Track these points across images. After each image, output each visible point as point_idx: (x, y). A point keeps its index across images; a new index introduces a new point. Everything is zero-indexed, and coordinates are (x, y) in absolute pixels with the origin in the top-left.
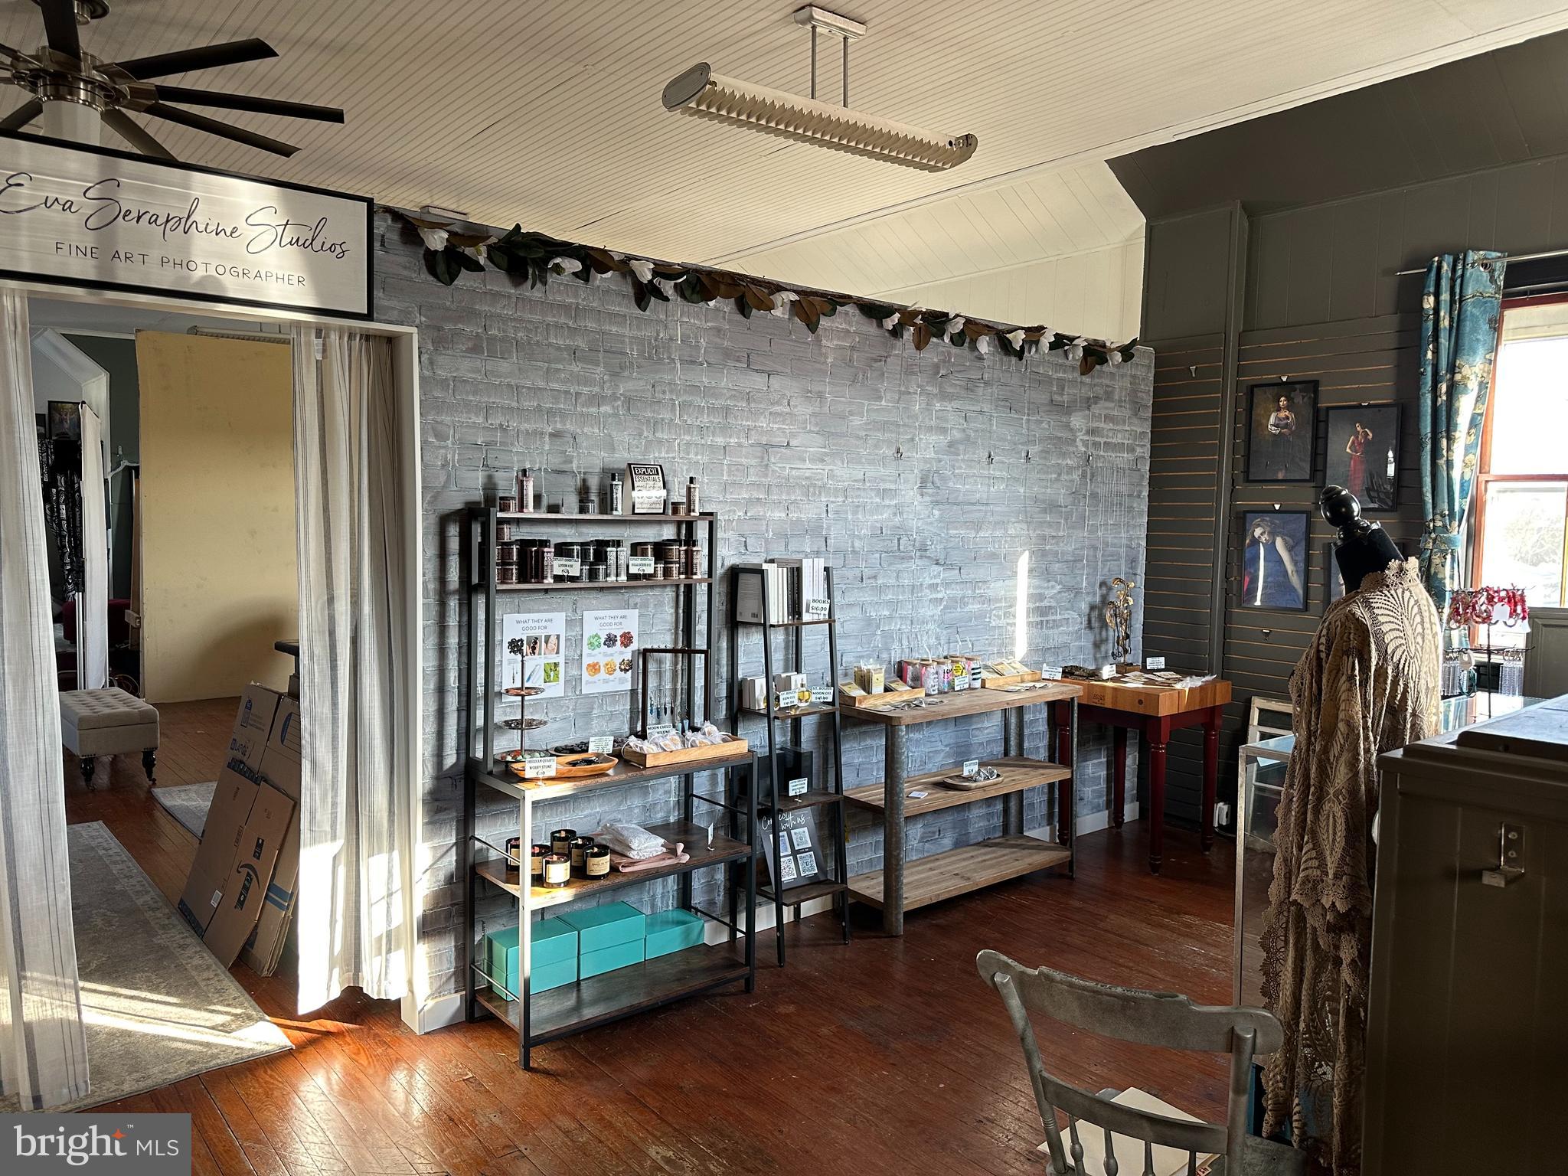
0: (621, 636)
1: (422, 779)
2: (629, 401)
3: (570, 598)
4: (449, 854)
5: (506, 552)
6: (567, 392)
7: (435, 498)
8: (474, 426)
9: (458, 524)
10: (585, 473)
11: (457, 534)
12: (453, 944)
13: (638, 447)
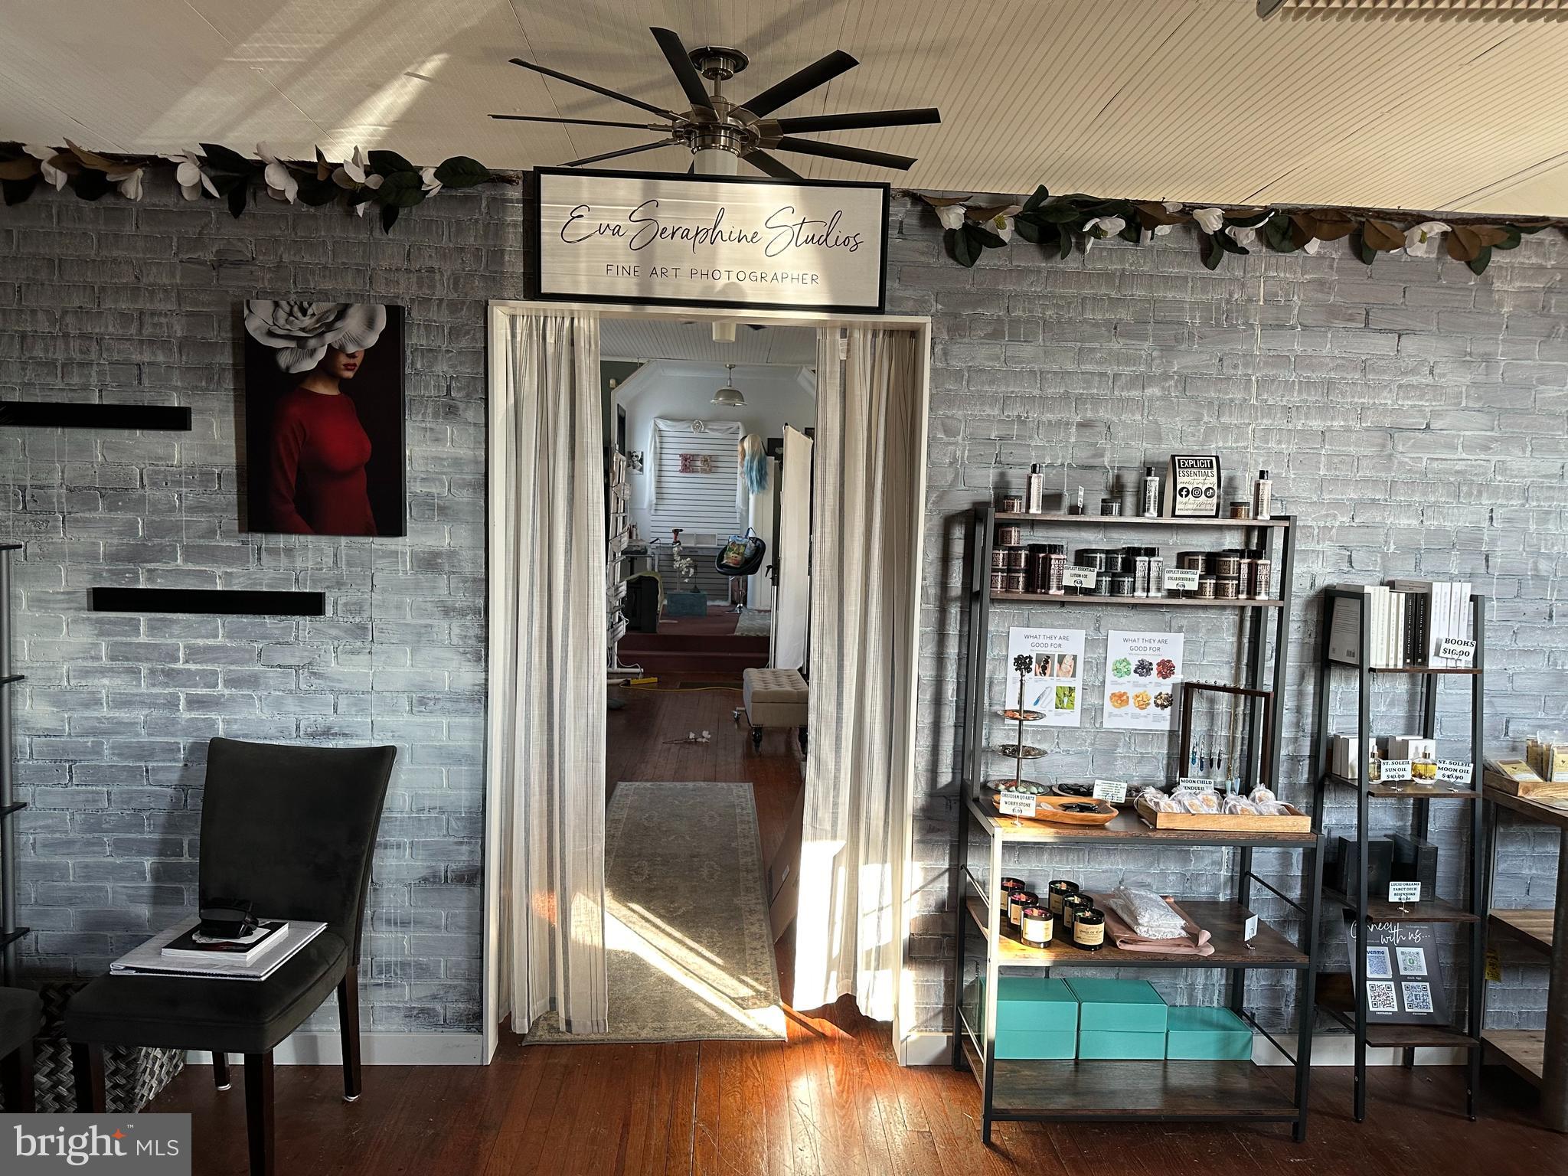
0: (1158, 665)
1: (914, 795)
2: (1184, 381)
3: (1091, 613)
4: (941, 879)
5: (1013, 557)
6: (1102, 375)
7: (941, 498)
8: (989, 419)
9: (963, 526)
10: (1119, 468)
11: (962, 536)
12: (942, 978)
13: (1194, 436)
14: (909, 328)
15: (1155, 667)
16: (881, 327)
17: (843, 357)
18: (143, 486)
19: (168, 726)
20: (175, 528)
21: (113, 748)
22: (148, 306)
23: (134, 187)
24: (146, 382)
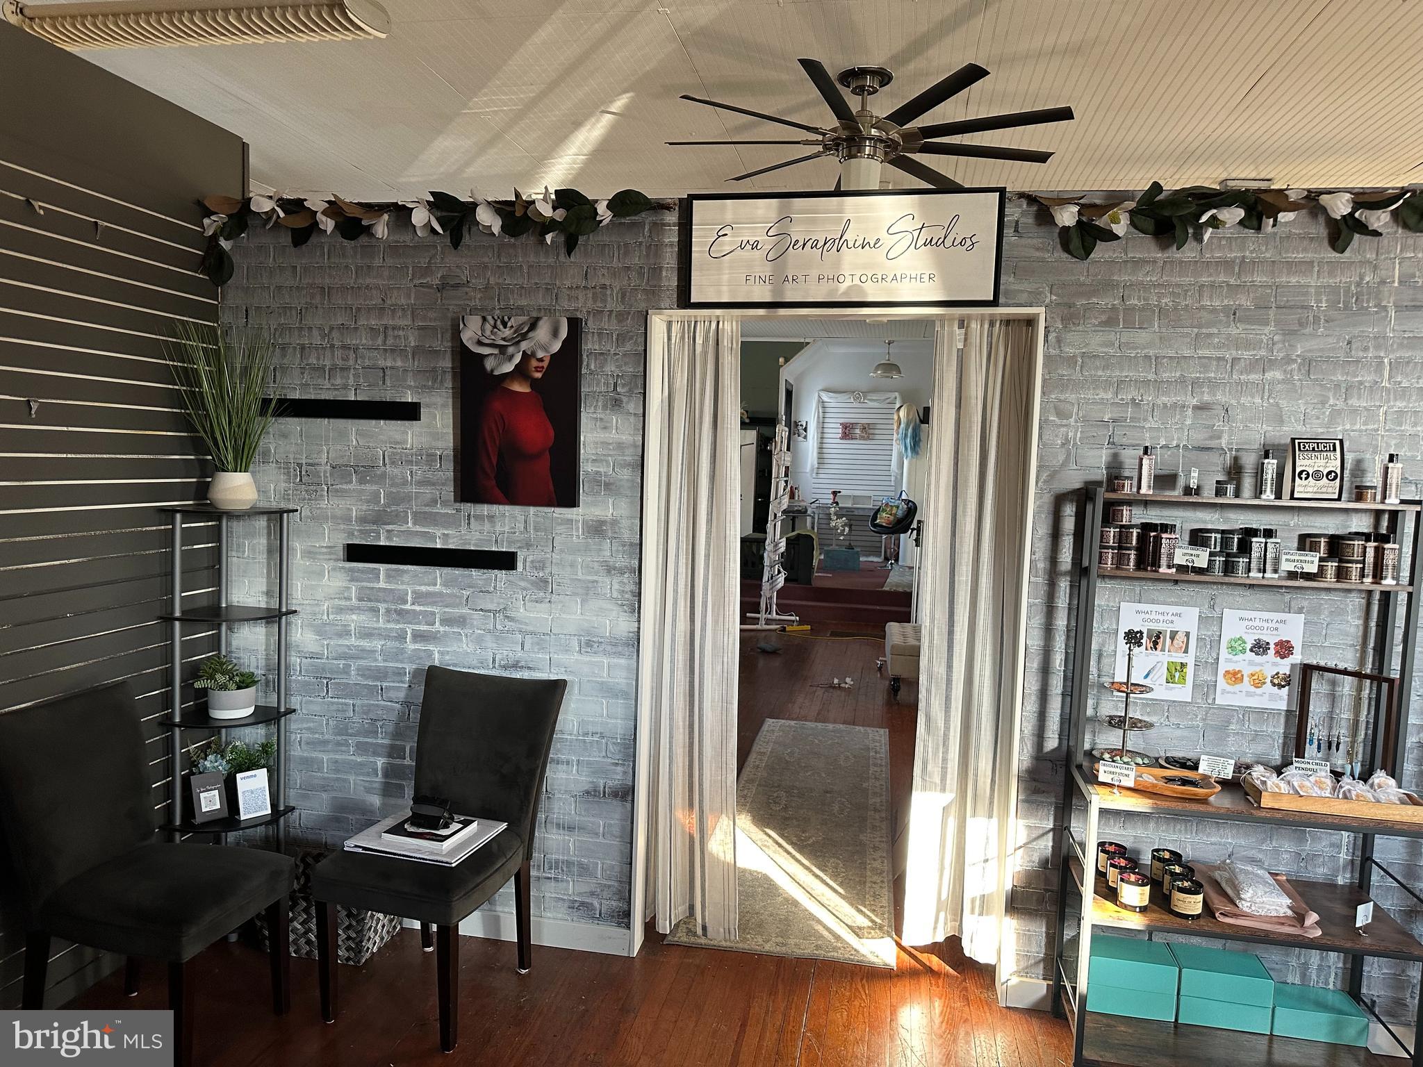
0: (1276, 644)
1: (1020, 756)
2: (1309, 364)
3: (1207, 591)
4: (1045, 837)
5: (1124, 535)
6: (1219, 359)
7: (1052, 476)
8: (1102, 402)
9: (1075, 504)
10: (1237, 450)
11: (1073, 514)
12: (1044, 930)
13: (1318, 418)
14: (1026, 318)
15: (1272, 646)
16: (998, 318)
17: (960, 346)
18: (385, 465)
19: (398, 654)
20: (407, 498)
21: (358, 670)
22: (391, 322)
23: (381, 229)
24: (388, 382)
